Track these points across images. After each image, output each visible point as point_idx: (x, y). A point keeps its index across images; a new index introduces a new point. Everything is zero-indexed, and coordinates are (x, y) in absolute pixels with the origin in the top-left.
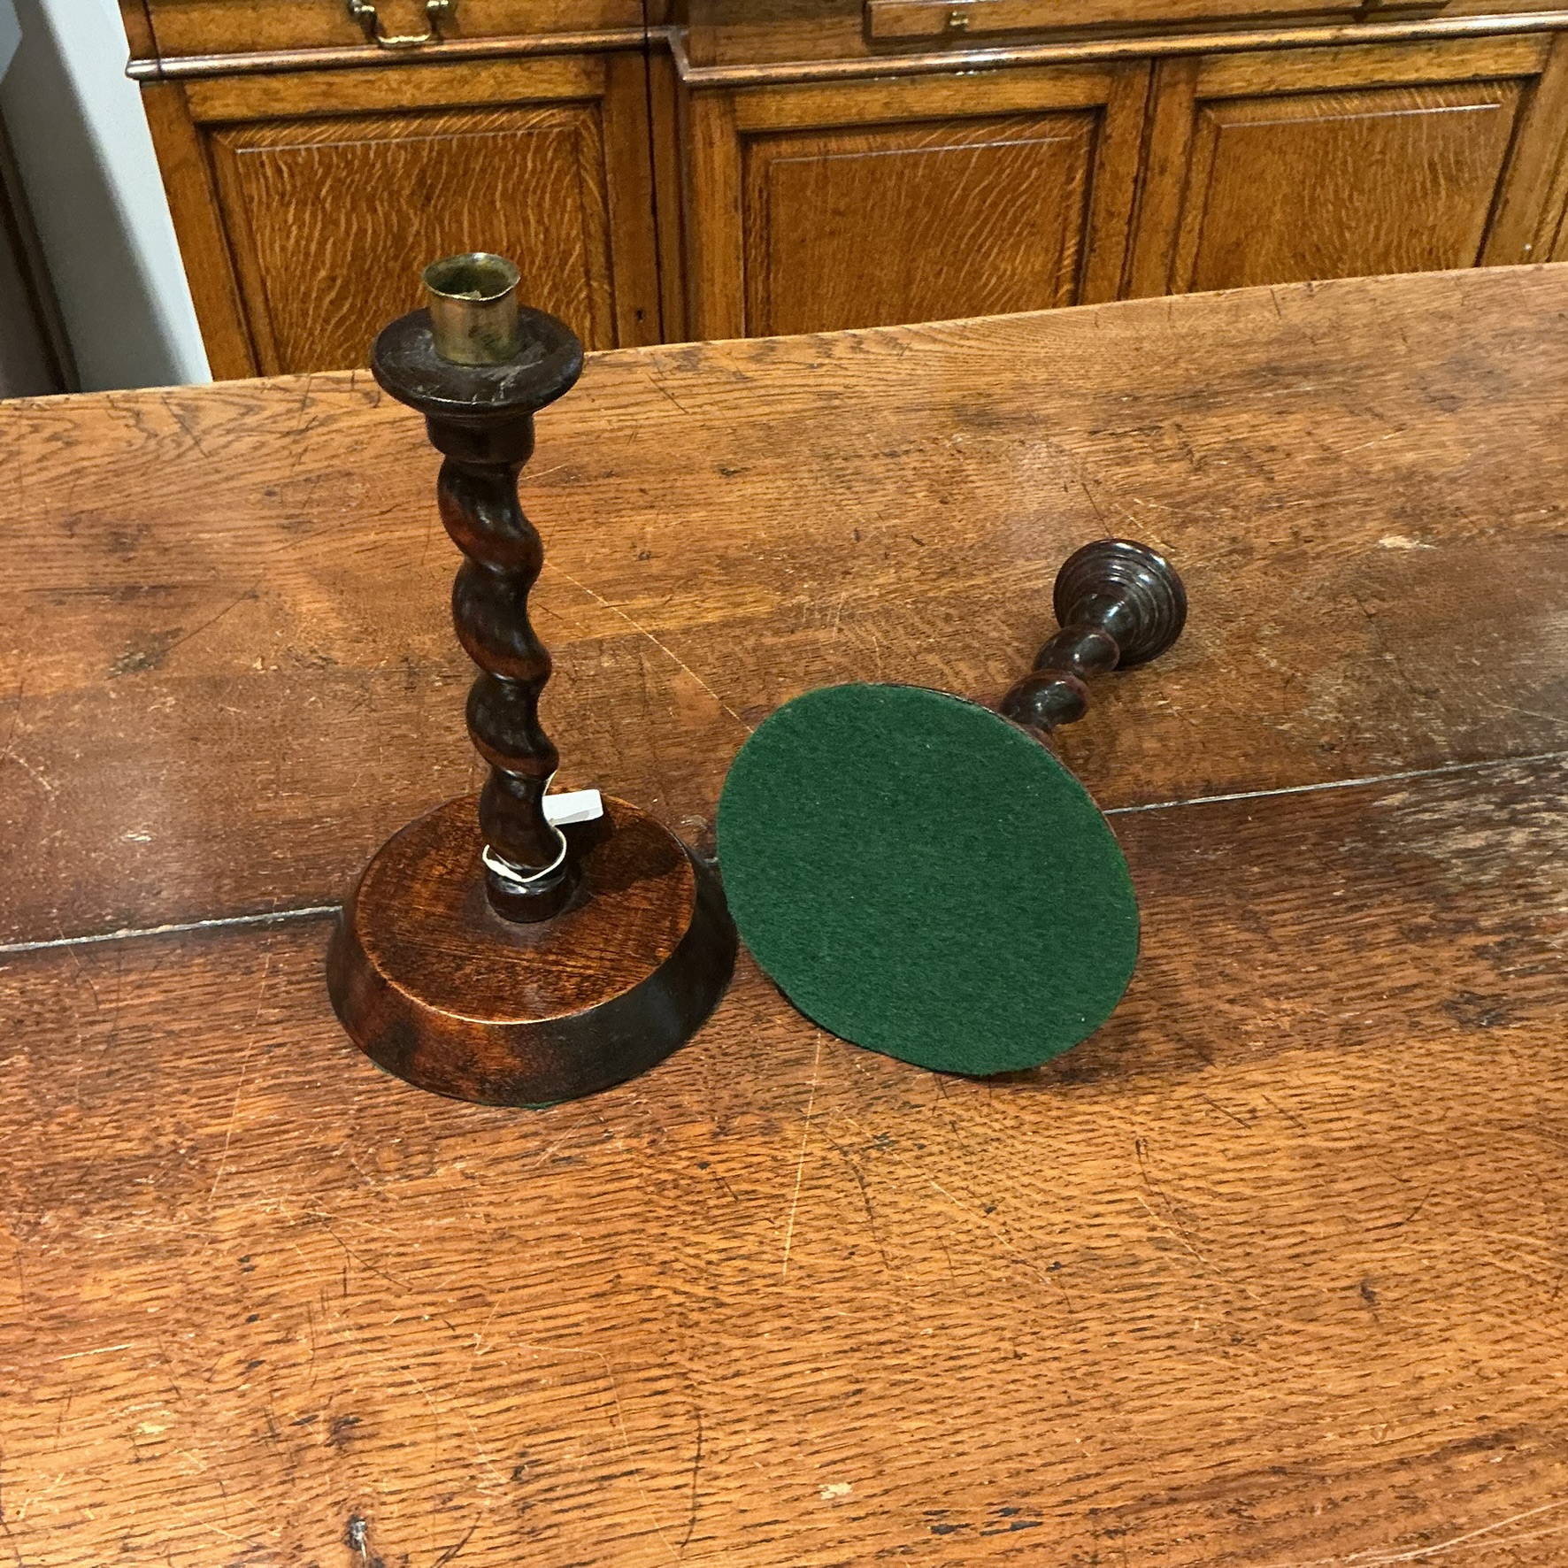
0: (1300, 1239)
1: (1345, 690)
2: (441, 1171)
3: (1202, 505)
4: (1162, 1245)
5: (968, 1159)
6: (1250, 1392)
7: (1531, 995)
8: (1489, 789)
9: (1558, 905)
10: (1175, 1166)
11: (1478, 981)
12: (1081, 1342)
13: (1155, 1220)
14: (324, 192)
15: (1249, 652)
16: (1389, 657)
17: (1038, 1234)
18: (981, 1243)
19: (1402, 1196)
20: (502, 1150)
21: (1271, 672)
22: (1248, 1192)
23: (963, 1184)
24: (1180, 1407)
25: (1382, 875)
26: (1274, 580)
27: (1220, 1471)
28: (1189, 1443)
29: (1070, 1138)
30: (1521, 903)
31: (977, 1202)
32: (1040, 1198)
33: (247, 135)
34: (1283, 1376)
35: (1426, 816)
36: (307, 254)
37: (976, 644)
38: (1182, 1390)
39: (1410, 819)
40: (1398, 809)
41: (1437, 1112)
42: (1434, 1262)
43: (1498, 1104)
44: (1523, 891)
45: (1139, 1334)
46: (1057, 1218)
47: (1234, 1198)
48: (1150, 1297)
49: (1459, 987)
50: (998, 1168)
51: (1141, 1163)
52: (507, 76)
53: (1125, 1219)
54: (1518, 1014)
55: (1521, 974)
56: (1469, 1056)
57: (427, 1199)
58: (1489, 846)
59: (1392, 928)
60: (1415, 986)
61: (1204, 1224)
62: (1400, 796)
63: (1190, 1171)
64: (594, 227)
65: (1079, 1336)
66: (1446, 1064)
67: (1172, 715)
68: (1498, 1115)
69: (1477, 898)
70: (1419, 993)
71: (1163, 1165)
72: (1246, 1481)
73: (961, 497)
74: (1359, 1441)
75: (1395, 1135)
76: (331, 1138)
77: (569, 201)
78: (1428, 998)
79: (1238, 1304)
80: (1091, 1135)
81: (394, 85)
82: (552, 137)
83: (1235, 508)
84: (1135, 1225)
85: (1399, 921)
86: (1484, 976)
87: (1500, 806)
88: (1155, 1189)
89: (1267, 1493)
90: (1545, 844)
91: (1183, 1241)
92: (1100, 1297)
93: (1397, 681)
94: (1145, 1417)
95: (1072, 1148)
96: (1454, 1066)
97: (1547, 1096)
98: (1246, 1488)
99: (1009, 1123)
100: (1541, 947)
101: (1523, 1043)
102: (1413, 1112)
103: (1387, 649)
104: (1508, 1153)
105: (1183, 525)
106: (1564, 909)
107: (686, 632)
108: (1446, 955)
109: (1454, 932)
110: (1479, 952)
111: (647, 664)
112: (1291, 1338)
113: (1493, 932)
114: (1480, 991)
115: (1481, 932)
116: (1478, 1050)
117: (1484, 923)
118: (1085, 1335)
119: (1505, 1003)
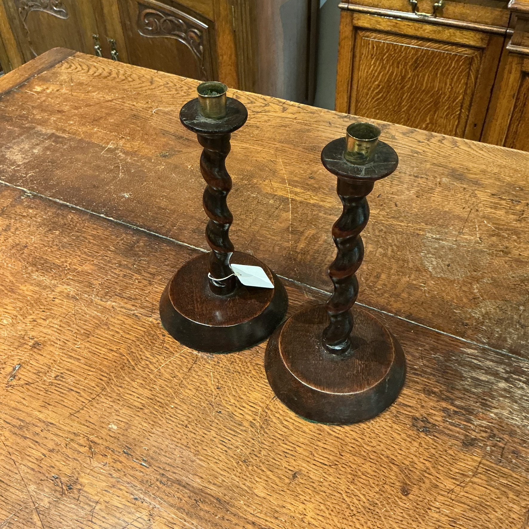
0: (292, 449)
1: (493, 310)
2: (109, 303)
3: (508, 232)
4: (252, 425)
5: (227, 373)
6: (234, 476)
7: (447, 432)
8: (510, 365)
9: (492, 412)
10: (278, 408)
11: (434, 417)
12: (205, 434)
13: (258, 418)
14: (384, 57)
15: (471, 284)
16: (522, 308)
17: (223, 402)
18: (207, 394)
19: (336, 458)
20: (126, 306)
21: (472, 293)
22: (291, 428)
23: (219, 378)
24: (211, 467)
25: (438, 370)
26: (507, 266)
27: (204, 489)
28: (204, 476)
29: (259, 384)
30: (478, 404)
31: (217, 384)
32: (234, 393)
33: (368, 33)
34: (247, 479)
35: (475, 362)
36: (374, 76)
37: (381, 242)
38: (217, 463)
39: (468, 359)
40: (468, 354)
41: (374, 443)
42: (324, 481)
43: (397, 455)
44: (483, 401)
45: (222, 442)
46: (233, 401)
47: (286, 427)
48: (235, 435)
49: (426, 416)
50: (232, 380)
51: (270, 402)
52: (454, 33)
53: (250, 413)
54: (436, 434)
55: (451, 424)
56: (404, 436)
57: (100, 307)
58: (487, 382)
59: (422, 386)
60: (410, 406)
61: (269, 427)
62: (473, 351)
63: (281, 412)
64: (469, 91)
65: (206, 432)
66: (393, 433)
67: (421, 290)
68: (393, 457)
69: (464, 394)
70: (409, 409)
71: (276, 406)
72: (207, 496)
73: (424, 197)
74: (248, 509)
75: (353, 441)
76: (95, 282)
77: (463, 81)
78: (410, 412)
79: (256, 453)
80: (265, 387)
81: (417, 28)
82: (463, 57)
83: (519, 238)
84: (251, 416)
85: (427, 386)
86: (437, 418)
87: (507, 372)
88: (266, 410)
89: (209, 503)
90: (509, 392)
91: (259, 428)
92: (222, 427)
93: (515, 317)
94: (200, 463)
95: (256, 387)
96: (395, 435)
97: (417, 463)
98: (205, 498)
99: (248, 371)
100: (469, 421)
101: (427, 443)
102: (367, 439)
103: (524, 305)
104: (384, 469)
105: (493, 235)
106: (492, 415)
107: (301, 202)
108: (432, 404)
109: (443, 399)
110: (445, 410)
111: (281, 206)
112: (260, 471)
113: (457, 407)
114: (431, 421)
115: (452, 404)
116: (409, 436)
117: (457, 403)
118: (208, 433)
119: (436, 429)
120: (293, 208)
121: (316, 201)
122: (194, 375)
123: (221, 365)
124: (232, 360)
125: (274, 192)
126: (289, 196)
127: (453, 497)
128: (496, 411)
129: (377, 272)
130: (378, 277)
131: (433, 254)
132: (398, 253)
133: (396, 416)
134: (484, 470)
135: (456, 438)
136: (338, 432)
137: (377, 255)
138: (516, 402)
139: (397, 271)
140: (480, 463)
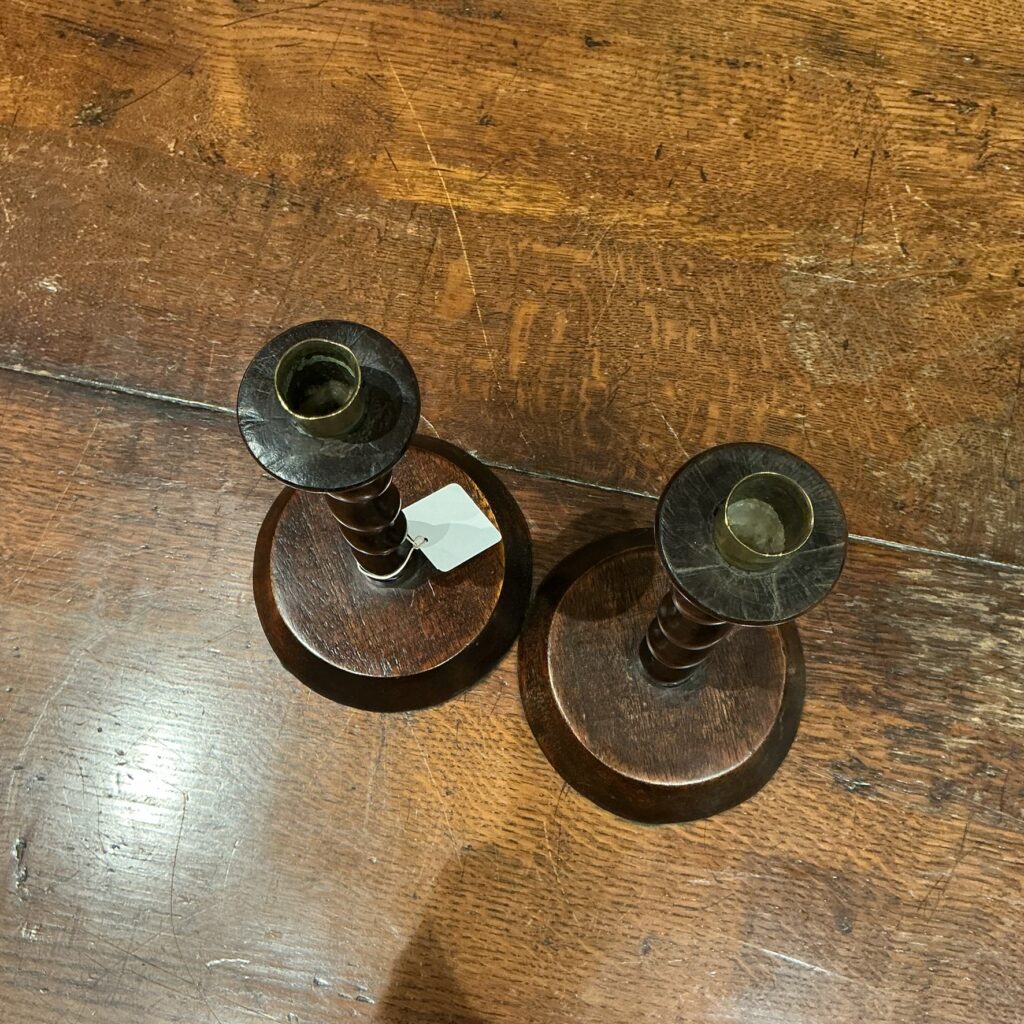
0: (627, 893)
1: (950, 454)
3: (959, 211)
4: (539, 860)
5: (455, 752)
6: (535, 978)
7: (901, 780)
8: (995, 591)
9: (974, 714)
10: (579, 809)
11: (870, 753)
12: (457, 903)
13: (546, 842)
15: (898, 388)
16: (1007, 433)
17: (470, 822)
18: (433, 813)
19: (711, 891)
21: (904, 415)
22: (615, 847)
23: (444, 768)
24: (490, 970)
25: (862, 638)
26: (966, 318)
29: (526, 763)
30: (948, 701)
31: (444, 784)
32: (483, 797)
34: (562, 976)
35: (931, 598)
37: (691, 306)
38: (497, 959)
39: (916, 596)
40: (915, 584)
41: (773, 840)
42: (700, 944)
43: (819, 853)
44: (957, 692)
45: (493, 914)
46: (487, 816)
47: (602, 847)
48: (513, 892)
49: (856, 753)
50: (469, 765)
51: (560, 799)
53: (527, 834)
54: (880, 790)
55: (906, 760)
56: (823, 809)
58: (960, 643)
59: (839, 686)
60: (823, 740)
61: (574, 858)
62: (923, 572)
63: (587, 817)
65: (457, 899)
66: (803, 809)
67: (799, 431)
68: (813, 861)
69: (919, 684)
70: (823, 746)
71: (573, 806)
75: (733, 846)
78: (826, 753)
79: (562, 920)
80: (539, 765)
83: (984, 224)
84: (532, 841)
85: (848, 681)
86: (878, 751)
87: (993, 611)
88: (558, 820)
90: (1002, 658)
91: (554, 863)
92: (483, 879)
93: (996, 461)
94: (467, 967)
95: (523, 771)
96: (808, 812)
97: (857, 861)
99: (495, 736)
100: (936, 745)
101: (868, 815)
102: (757, 835)
103: (1011, 425)
104: (801, 892)
105: (929, 230)
106: (976, 719)
107: (482, 216)
108: (863, 723)
109: (883, 707)
110: (889, 731)
111: (439, 241)
112: (581, 955)
113: (910, 717)
114: (867, 762)
115: (902, 715)
116: (833, 808)
117: (909, 708)
118: (461, 900)
119: (879, 778)
120: (469, 241)
121: (514, 204)
122: (391, 774)
123: (439, 736)
124: (457, 717)
125: (408, 193)
126: (449, 198)
127: (928, 913)
128: (980, 709)
129: (698, 401)
130: (702, 416)
131: (808, 320)
132: (735, 332)
133: (803, 770)
134: (974, 845)
135: (917, 788)
136: (701, 832)
137: (690, 350)
138: (1016, 679)
139: (742, 389)
140: (966, 831)
